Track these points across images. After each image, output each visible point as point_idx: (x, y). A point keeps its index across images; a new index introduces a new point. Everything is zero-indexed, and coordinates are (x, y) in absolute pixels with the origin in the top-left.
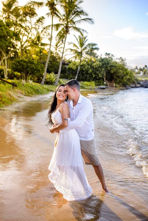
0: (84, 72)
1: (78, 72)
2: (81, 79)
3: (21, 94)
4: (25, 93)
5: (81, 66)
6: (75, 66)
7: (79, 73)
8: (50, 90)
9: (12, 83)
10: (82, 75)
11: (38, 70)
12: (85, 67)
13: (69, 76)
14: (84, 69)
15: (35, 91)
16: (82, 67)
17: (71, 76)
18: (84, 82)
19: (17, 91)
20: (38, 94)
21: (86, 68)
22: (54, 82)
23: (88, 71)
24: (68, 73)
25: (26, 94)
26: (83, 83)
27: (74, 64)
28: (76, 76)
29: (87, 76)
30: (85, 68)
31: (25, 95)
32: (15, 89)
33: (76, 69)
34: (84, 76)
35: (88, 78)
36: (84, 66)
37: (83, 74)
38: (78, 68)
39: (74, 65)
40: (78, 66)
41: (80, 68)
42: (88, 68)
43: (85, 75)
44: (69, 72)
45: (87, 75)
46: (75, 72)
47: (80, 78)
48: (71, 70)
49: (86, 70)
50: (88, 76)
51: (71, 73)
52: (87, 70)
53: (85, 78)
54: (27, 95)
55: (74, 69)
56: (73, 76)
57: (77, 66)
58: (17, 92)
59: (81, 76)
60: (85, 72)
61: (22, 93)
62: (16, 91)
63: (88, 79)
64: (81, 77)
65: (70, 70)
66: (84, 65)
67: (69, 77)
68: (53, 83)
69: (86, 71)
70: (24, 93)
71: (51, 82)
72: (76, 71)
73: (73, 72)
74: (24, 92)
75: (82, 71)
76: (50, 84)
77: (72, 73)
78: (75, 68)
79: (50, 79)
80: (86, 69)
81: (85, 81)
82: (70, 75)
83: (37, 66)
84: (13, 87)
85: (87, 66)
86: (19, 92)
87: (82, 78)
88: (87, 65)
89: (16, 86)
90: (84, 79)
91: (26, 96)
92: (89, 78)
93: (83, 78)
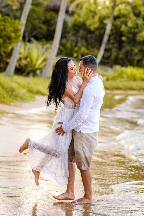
0: (124, 39)
1: (106, 38)
2: (113, 57)
5: (116, 18)
6: (97, 18)
7: (109, 40)
8: (35, 90)
10: (116, 45)
11: (5, 36)
12: (125, 23)
13: (76, 49)
14: (123, 28)
15: (8, 92)
16: (118, 22)
17: (83, 50)
18: (124, 69)
20: (16, 100)
21: (130, 24)
22: (41, 70)
23: (135, 34)
24: (73, 38)
26: (122, 72)
27: (91, 11)
28: (99, 49)
29: (132, 50)
30: (126, 25)
33: (98, 29)
34: (124, 50)
35: (136, 54)
36: (122, 19)
37: (120, 45)
38: (105, 25)
39: (91, 14)
40: (105, 18)
41: (113, 25)
42: (137, 24)
43: (127, 48)
44: (74, 35)
45: (134, 46)
46: (94, 35)
47: (111, 55)
48: (81, 32)
49: (130, 33)
50: (136, 51)
51: (82, 38)
52: (133, 30)
53: (127, 56)
55: (92, 28)
56: (88, 49)
57: (100, 18)
59: (114, 50)
60: (128, 37)
63: (137, 58)
64: (114, 54)
65: (77, 31)
66: (124, 16)
67: (77, 52)
68: (38, 72)
69: (130, 36)
71: (30, 69)
72: (97, 33)
73: (89, 36)
75: (117, 33)
76: (28, 75)
77: (86, 39)
78: (96, 26)
79: (28, 59)
80: (131, 28)
81: (127, 66)
82: (79, 44)
83: (4, 25)
85: (134, 18)
87: (118, 54)
88: (132, 15)
90: (122, 59)
92: (140, 57)
93: (121, 55)
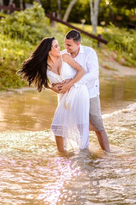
3: (115, 62)
4: (126, 60)
9: (96, 35)
19: (106, 54)
25: (126, 63)
31: (123, 65)
32: (103, 51)
54: (130, 64)
58: (106, 56)
61: (116, 60)
62: (103, 53)
70: (123, 60)
74: (123, 57)
84: (98, 43)
86: (111, 57)
89: (106, 43)
91: (127, 66)
